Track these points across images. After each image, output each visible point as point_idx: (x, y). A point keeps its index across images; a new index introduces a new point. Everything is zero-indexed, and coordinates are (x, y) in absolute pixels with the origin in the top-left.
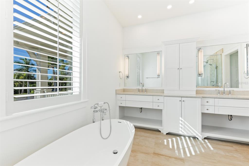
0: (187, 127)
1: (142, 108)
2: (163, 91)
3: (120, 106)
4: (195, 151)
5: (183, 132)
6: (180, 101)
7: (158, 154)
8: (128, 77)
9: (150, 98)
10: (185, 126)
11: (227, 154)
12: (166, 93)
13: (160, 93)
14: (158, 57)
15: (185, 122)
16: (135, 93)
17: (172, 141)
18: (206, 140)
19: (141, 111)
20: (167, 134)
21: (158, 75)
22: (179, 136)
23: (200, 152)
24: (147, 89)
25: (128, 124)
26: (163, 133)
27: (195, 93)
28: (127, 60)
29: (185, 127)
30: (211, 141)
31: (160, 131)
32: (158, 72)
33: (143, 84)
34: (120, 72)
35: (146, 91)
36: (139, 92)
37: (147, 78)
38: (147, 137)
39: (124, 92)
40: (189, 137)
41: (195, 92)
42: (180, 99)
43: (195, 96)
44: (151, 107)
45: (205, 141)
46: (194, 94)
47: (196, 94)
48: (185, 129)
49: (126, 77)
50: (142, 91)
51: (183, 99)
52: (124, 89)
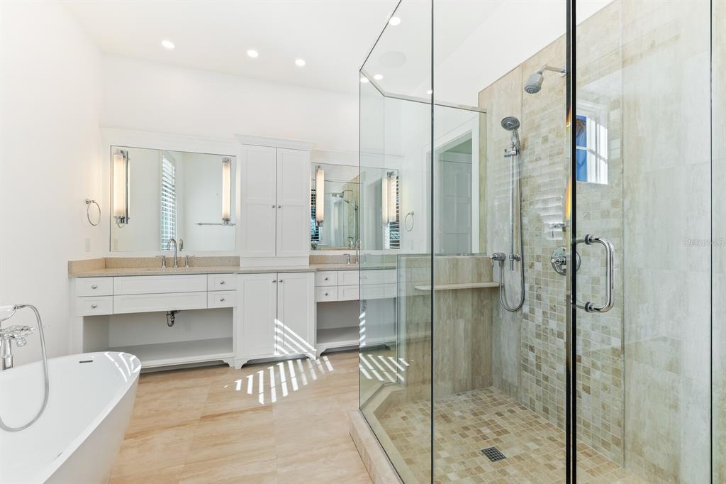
0: (287, 337)
1: (176, 311)
2: (236, 261)
3: (87, 319)
4: (300, 383)
5: (282, 353)
6: (275, 281)
7: (214, 417)
8: (123, 220)
9: (198, 282)
10: (285, 335)
11: (351, 371)
12: (244, 265)
13: (229, 265)
14: (226, 173)
15: (286, 327)
16: (149, 270)
17: (256, 380)
18: (325, 358)
19: (173, 322)
20: (244, 366)
21: (224, 219)
22: (274, 362)
23: (308, 382)
24: (191, 258)
25: (121, 359)
26: (234, 367)
27: (308, 262)
28: (119, 166)
29: (284, 338)
30: (331, 357)
31: (227, 365)
32: (226, 210)
33: (178, 243)
34: (87, 202)
35: (189, 261)
36: (164, 267)
37: (200, 224)
38: (187, 388)
39: (106, 267)
40: (294, 360)
41: (308, 259)
42: (274, 276)
43: (308, 268)
44: (201, 305)
45: (323, 361)
46: (305, 264)
47: (310, 264)
48: (285, 343)
49: (114, 221)
50: (177, 262)
51: (281, 276)
52: (106, 259)
